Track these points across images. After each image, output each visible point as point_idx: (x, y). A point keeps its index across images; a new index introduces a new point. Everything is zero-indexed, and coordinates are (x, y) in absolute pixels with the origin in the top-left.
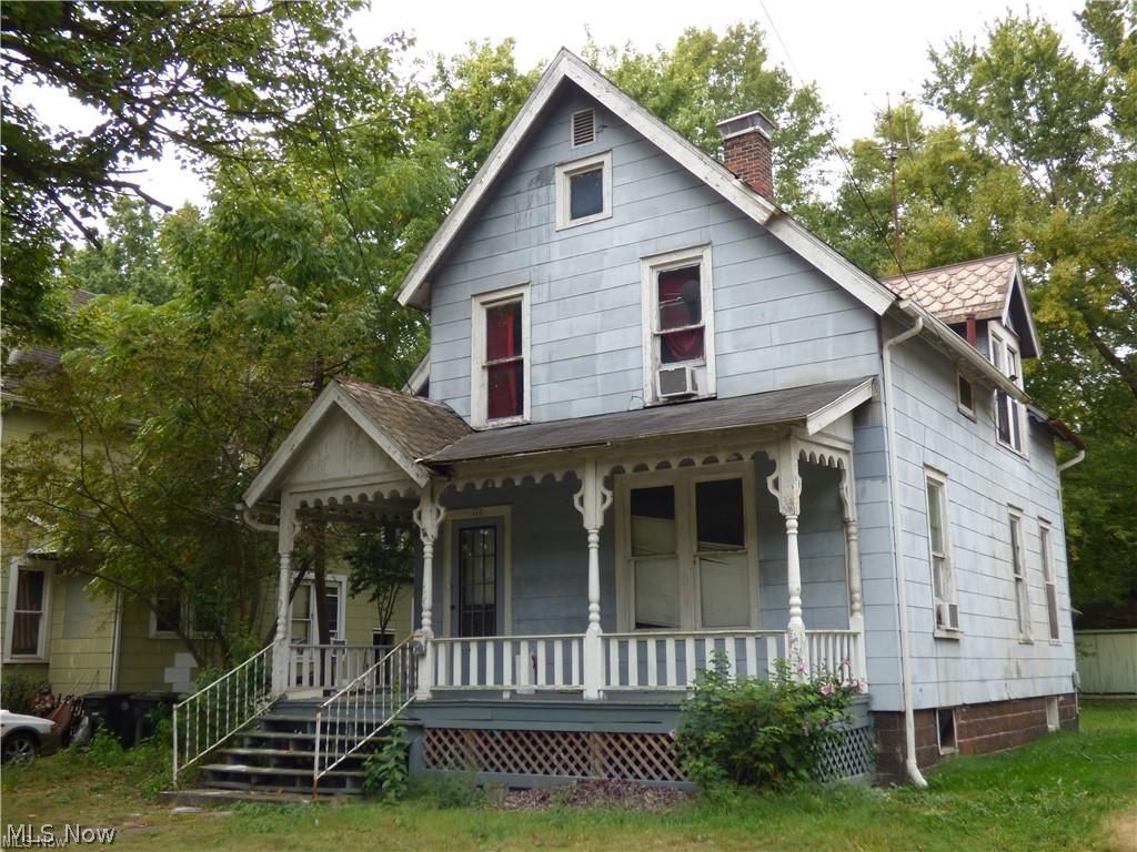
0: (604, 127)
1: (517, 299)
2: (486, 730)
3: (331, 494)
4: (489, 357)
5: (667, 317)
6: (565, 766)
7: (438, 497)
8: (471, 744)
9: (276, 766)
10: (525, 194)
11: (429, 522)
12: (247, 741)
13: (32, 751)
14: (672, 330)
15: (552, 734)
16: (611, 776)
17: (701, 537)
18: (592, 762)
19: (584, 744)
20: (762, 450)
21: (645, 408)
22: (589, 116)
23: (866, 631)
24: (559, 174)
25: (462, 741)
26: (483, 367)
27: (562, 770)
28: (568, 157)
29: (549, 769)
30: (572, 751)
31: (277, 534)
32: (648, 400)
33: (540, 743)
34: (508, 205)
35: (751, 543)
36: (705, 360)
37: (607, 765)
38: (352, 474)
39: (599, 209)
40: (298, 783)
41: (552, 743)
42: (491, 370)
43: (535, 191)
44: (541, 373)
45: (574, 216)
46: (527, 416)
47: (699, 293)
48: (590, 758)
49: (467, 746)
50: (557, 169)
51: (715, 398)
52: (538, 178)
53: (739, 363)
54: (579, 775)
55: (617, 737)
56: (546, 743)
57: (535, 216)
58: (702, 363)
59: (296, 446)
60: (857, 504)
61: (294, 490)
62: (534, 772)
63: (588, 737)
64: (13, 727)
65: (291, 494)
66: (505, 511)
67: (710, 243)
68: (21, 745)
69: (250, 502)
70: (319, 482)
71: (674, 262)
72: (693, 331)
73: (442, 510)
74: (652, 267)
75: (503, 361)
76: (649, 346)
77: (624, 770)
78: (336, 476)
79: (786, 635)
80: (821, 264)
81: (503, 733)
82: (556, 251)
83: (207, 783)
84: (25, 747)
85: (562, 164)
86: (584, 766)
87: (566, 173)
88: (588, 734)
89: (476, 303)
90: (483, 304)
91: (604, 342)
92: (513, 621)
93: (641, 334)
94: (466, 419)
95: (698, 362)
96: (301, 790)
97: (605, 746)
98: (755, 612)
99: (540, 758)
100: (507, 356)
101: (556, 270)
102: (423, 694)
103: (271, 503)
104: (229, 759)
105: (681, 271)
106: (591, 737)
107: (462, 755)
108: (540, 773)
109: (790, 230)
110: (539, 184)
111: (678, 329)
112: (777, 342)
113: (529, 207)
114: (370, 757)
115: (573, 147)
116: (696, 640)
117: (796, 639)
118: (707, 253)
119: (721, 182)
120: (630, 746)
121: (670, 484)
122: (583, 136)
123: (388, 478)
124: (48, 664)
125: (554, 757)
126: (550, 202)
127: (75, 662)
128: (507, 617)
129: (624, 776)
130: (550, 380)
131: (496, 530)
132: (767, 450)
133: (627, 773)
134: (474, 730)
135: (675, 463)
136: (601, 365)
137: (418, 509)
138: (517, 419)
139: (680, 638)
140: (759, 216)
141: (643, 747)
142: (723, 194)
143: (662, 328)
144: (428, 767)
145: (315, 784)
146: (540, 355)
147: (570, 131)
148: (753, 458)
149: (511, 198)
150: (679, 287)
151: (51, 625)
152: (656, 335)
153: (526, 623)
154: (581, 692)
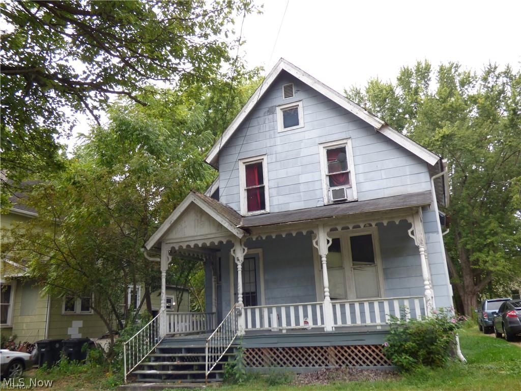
0: (298, 91)
1: (260, 161)
2: (274, 348)
3: (188, 243)
4: (247, 186)
5: (331, 168)
6: (316, 362)
7: (243, 243)
8: (267, 354)
9: (172, 370)
10: (263, 119)
11: (239, 254)
12: (153, 359)
13: (21, 369)
14: (335, 173)
15: (309, 348)
16: (340, 365)
17: (354, 260)
18: (331, 360)
19: (325, 352)
20: (404, 218)
21: (325, 206)
22: (291, 87)
23: (435, 297)
24: (278, 109)
25: (262, 353)
26: (245, 190)
27: (315, 364)
28: (283, 103)
29: (308, 364)
30: (319, 355)
31: (160, 262)
32: (326, 202)
33: (303, 352)
34: (254, 122)
35: (378, 261)
36: (351, 185)
37: (338, 361)
38: (198, 234)
39: (297, 124)
40: (189, 377)
41: (309, 352)
42: (248, 191)
43: (267, 117)
44: (274, 192)
45: (285, 127)
46: (268, 209)
47: (346, 158)
48: (329, 358)
49: (265, 355)
50: (277, 108)
51: (357, 201)
52: (268, 111)
53: (367, 186)
54: (324, 366)
55: (342, 348)
56: (306, 352)
57: (267, 127)
58: (349, 187)
59: (173, 221)
60: (426, 243)
61: (168, 242)
62: (301, 366)
63: (327, 348)
64: (13, 358)
65: (167, 243)
66: (260, 251)
67: (350, 138)
68: (16, 366)
69: (148, 248)
70: (181, 238)
71: (334, 145)
72: (343, 174)
73: (246, 249)
74: (324, 147)
75: (255, 187)
76: (325, 180)
77: (347, 362)
78: (190, 235)
79: (424, 298)
80: (405, 145)
81: (283, 349)
82: (278, 141)
83: (137, 380)
84: (18, 367)
85: (279, 106)
86: (326, 362)
87: (281, 109)
88: (327, 347)
89: (241, 163)
90: (244, 163)
91: (303, 179)
92: (266, 299)
93: (321, 175)
94: (238, 212)
95: (348, 186)
96: (191, 380)
97: (336, 352)
98: (382, 291)
99: (303, 359)
100: (255, 185)
101: (279, 149)
102: (241, 332)
103: (158, 248)
104: (146, 368)
105: (337, 149)
106: (329, 349)
107: (263, 360)
108: (304, 366)
109: (390, 132)
110: (269, 114)
111: (337, 173)
112: (384, 177)
113: (264, 123)
114: (226, 363)
115: (284, 99)
116: (359, 304)
117: (430, 300)
118: (349, 142)
119: (358, 112)
120: (349, 351)
121: (338, 237)
122: (288, 94)
123: (217, 235)
124: (12, 328)
125: (310, 359)
126: (275, 121)
127: (26, 327)
128: (262, 297)
129: (347, 365)
130: (279, 194)
131: (255, 260)
132: (407, 219)
133: (349, 364)
134: (268, 348)
135: (339, 228)
136: (302, 188)
137: (234, 249)
138: (262, 211)
139: (371, 302)
140: (377, 125)
141: (356, 351)
142: (360, 117)
143: (329, 173)
144: (246, 366)
145: (206, 378)
146: (273, 184)
147: (283, 93)
148: (376, 225)
149: (256, 119)
150: (337, 156)
151: (14, 310)
152: (327, 175)
153: (271, 300)
154: (323, 328)
